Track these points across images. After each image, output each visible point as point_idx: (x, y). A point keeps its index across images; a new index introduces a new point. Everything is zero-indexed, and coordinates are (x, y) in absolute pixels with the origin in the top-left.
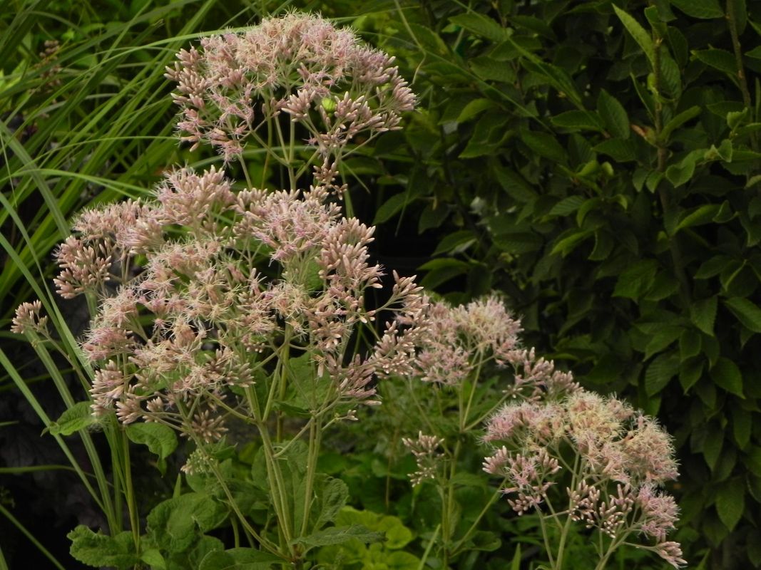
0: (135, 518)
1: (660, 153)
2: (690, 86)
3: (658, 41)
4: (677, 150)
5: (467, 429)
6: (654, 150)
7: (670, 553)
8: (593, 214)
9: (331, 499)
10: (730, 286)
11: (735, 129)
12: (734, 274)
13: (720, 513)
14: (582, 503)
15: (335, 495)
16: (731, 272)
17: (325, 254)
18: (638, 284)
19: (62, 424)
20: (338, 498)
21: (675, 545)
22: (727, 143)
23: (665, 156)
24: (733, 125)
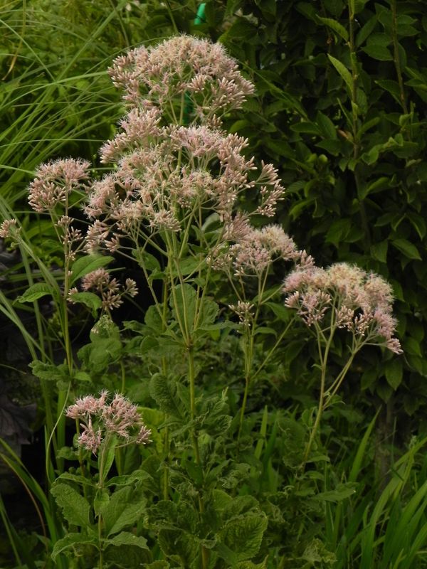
0: (70, 354)
1: (355, 147)
2: (373, 106)
3: (356, 76)
4: (366, 144)
5: (263, 302)
6: (352, 146)
7: (394, 345)
8: (312, 191)
9: (209, 311)
10: (397, 228)
11: (403, 127)
12: (400, 220)
13: (388, 379)
14: (344, 318)
15: (211, 309)
16: (399, 219)
17: (222, 153)
18: (340, 234)
19: (26, 297)
20: (213, 311)
21: (397, 341)
22: (399, 136)
23: (359, 149)
24: (403, 124)
